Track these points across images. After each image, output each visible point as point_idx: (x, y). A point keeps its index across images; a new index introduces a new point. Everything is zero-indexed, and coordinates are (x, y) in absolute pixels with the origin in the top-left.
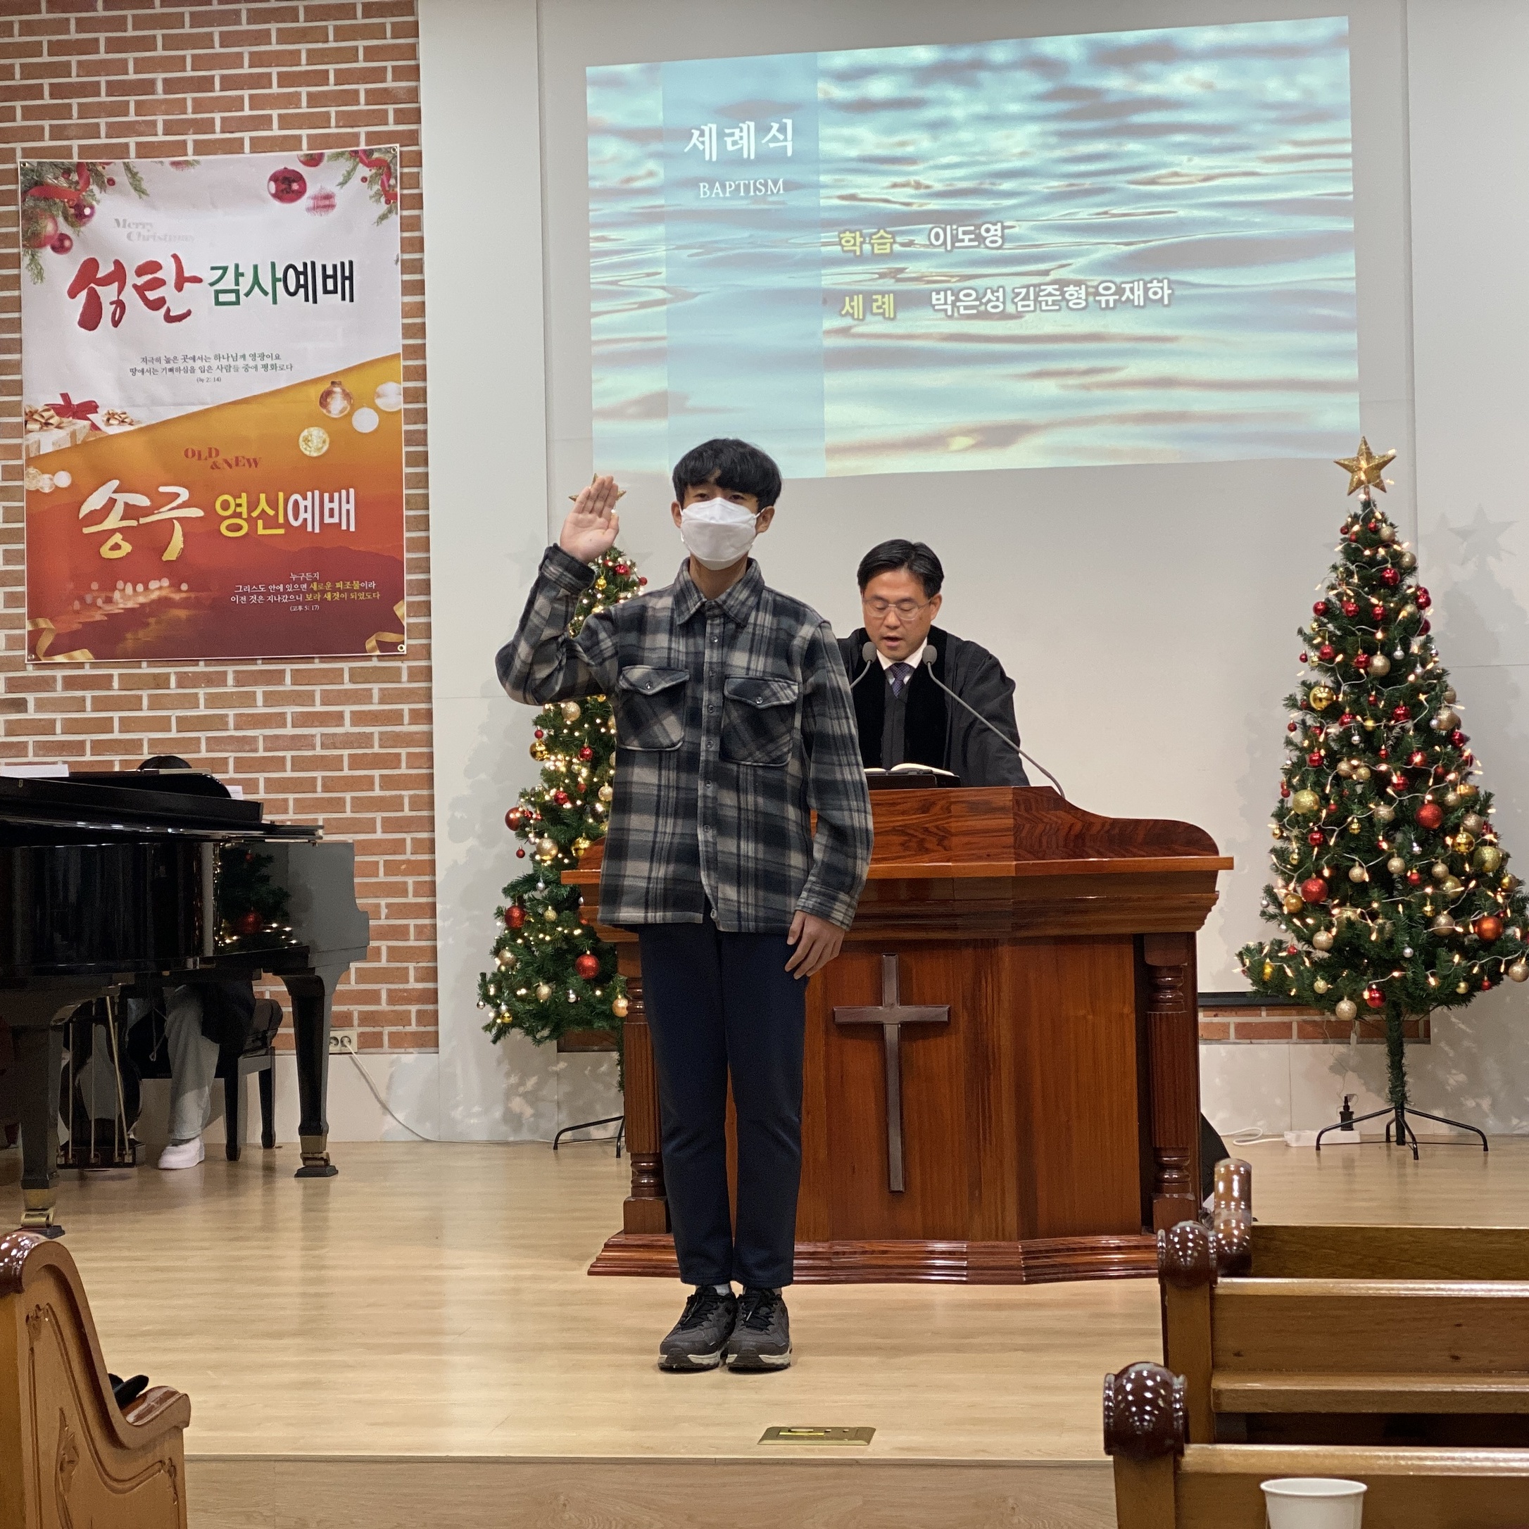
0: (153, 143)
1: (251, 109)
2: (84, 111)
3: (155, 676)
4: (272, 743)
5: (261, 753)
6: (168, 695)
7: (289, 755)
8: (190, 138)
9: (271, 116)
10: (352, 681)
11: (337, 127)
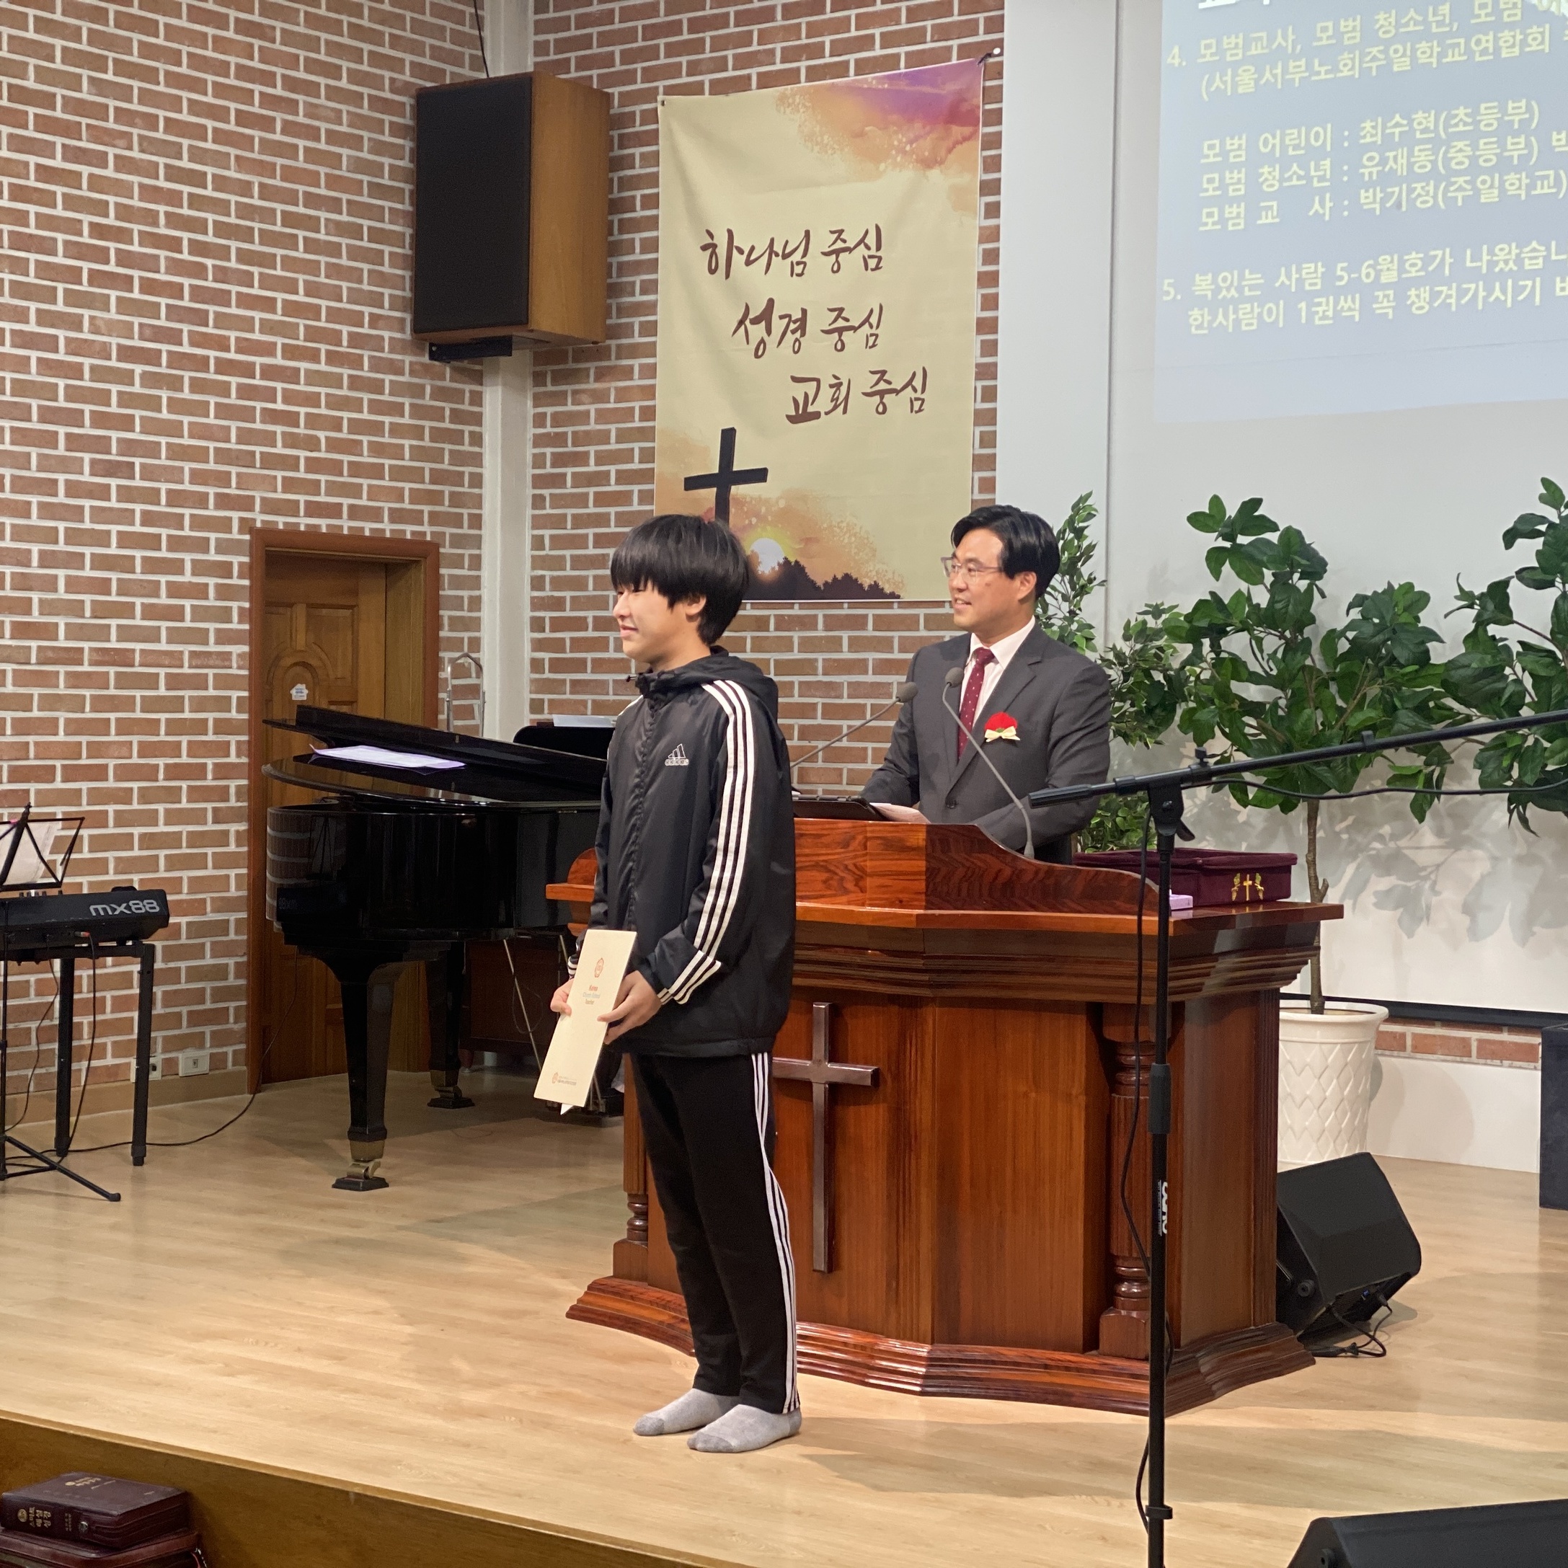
0: (771, 72)
1: (857, 29)
2: (718, 44)
3: (758, 618)
4: (856, 689)
5: (845, 700)
6: (767, 638)
7: (869, 702)
8: (803, 65)
9: (873, 36)
10: (927, 628)
11: (933, 41)
